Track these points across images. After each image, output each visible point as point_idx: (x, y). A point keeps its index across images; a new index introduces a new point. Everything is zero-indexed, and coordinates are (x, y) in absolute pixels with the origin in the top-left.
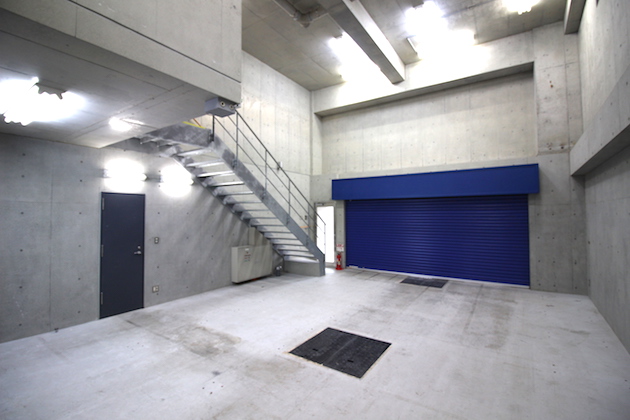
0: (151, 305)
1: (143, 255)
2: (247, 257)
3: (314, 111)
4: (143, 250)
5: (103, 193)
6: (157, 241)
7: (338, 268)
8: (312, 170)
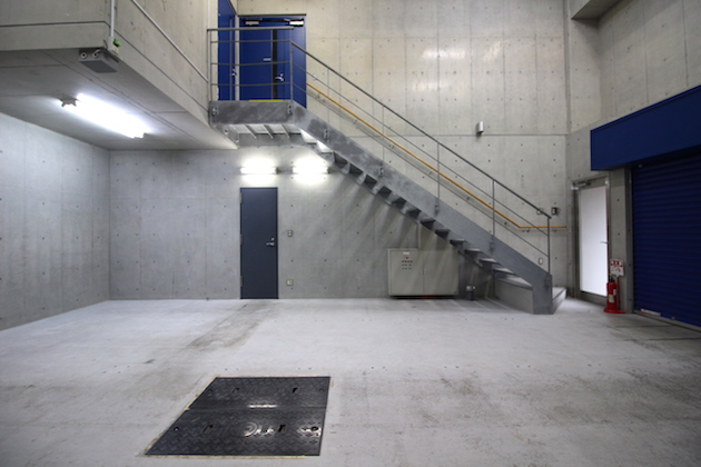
0: (285, 298)
1: (276, 246)
2: (407, 262)
3: (570, 14)
4: (276, 241)
5: (242, 189)
6: (291, 234)
7: (612, 306)
8: (569, 123)
